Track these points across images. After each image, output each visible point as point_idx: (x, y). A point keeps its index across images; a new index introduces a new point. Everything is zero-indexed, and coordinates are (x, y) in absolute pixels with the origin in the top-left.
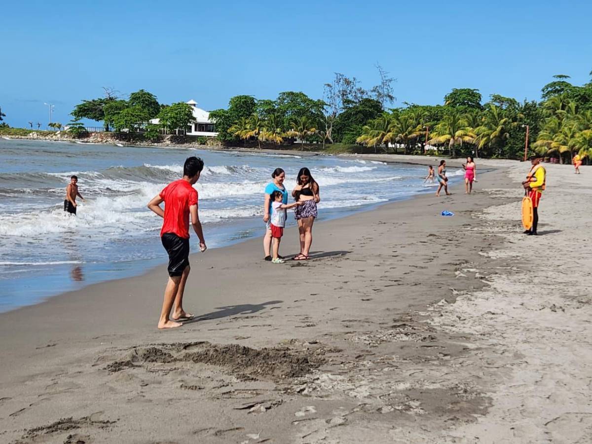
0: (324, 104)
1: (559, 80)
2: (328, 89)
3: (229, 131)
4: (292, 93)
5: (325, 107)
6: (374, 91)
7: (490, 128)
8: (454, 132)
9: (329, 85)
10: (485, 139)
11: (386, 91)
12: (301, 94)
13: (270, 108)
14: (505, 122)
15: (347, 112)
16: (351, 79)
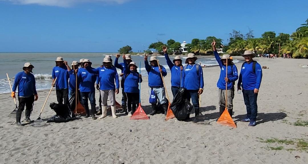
0: (221, 40)
1: (303, 26)
2: (230, 35)
3: (190, 50)
4: (211, 37)
5: (222, 41)
6: (247, 35)
7: (267, 45)
8: (255, 47)
9: (231, 34)
10: (265, 49)
11: (251, 34)
12: (214, 37)
13: (203, 42)
14: (273, 43)
15: (231, 42)
16: (238, 31)
